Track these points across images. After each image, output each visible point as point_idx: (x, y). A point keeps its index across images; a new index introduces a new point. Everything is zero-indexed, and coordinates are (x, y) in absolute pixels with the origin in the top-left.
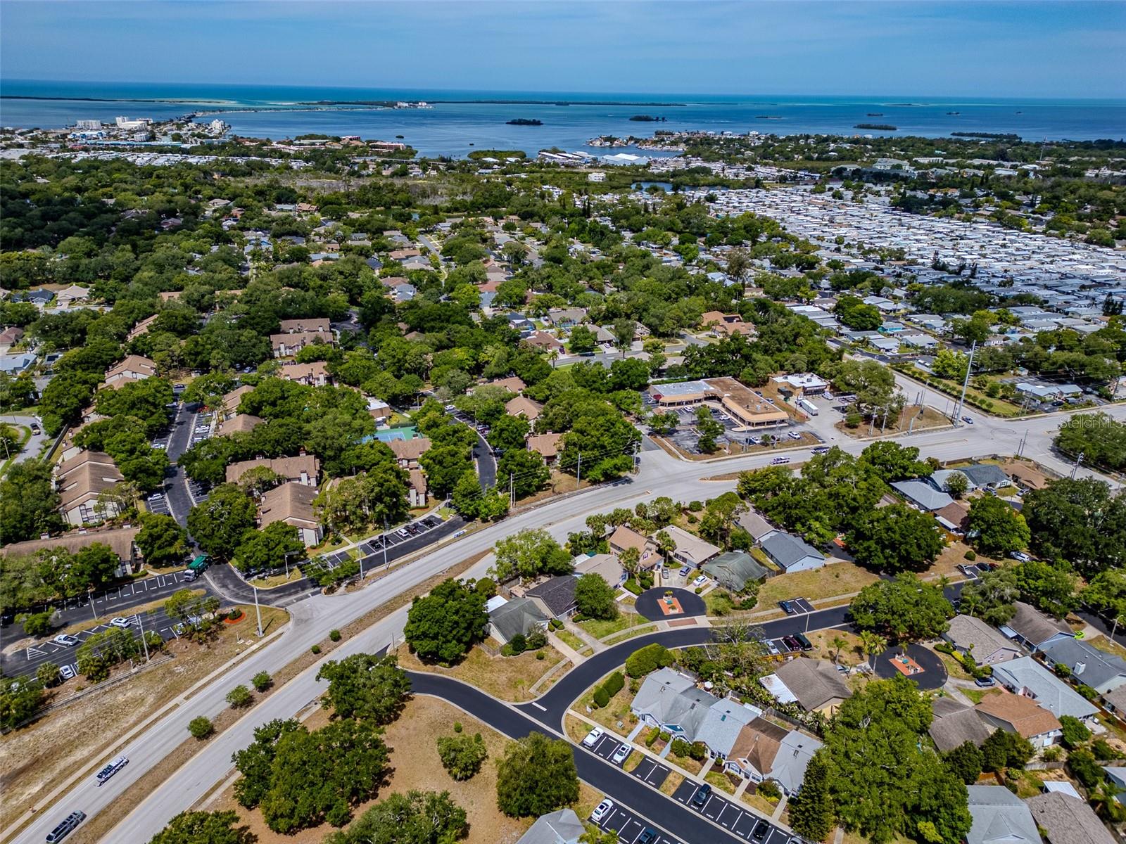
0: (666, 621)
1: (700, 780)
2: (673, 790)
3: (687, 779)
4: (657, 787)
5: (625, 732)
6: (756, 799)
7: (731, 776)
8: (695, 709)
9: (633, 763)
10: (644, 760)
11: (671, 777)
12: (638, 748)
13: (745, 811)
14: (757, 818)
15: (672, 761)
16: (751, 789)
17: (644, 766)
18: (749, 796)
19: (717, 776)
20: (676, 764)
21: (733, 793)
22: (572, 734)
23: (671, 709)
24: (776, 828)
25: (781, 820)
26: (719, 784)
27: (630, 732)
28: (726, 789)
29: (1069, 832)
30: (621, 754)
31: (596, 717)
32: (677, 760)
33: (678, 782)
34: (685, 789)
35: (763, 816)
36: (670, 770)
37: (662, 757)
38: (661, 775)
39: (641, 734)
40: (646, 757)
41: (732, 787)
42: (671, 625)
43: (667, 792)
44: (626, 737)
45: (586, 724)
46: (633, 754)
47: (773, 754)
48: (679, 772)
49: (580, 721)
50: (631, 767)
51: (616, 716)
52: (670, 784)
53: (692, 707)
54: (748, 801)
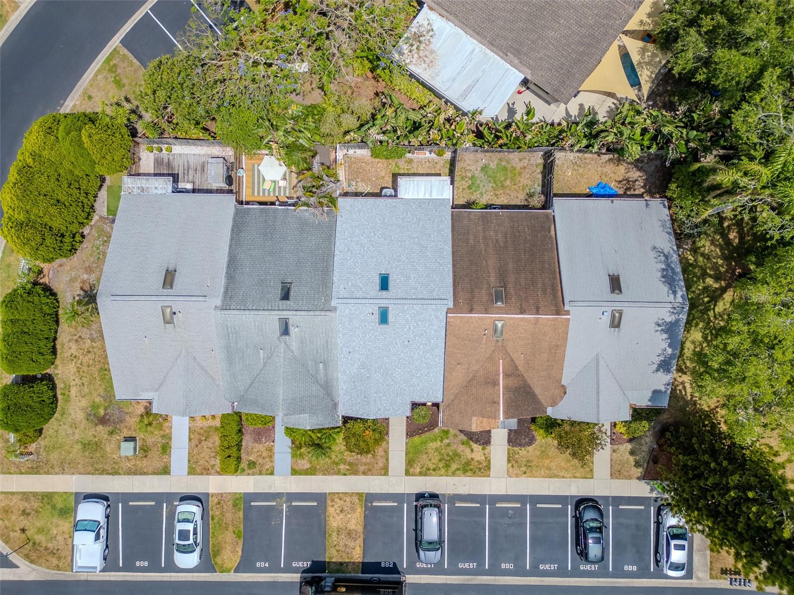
1: (399, 483)
3: (369, 498)
5: (155, 461)
8: (293, 330)
9: (229, 536)
10: (248, 509)
11: (335, 519)
12: (213, 484)
13: (535, 499)
14: (561, 499)
15: (312, 472)
17: (258, 527)
18: (523, 453)
19: (433, 444)
20: (326, 472)
21: (484, 469)
23: (230, 361)
24: (618, 500)
25: (617, 473)
26: (447, 466)
27: (166, 448)
28: (466, 470)
31: (54, 456)
32: (323, 461)
33: (355, 521)
35: (577, 488)
36: (321, 498)
37: (282, 476)
39: (197, 438)
40: (249, 498)
41: (477, 453)
43: (346, 565)
44: (165, 471)
45: (47, 497)
46: (215, 512)
48: (342, 490)
49: (25, 496)
50: (231, 555)
51: (103, 421)
52: (343, 540)
53: (286, 331)
54: (528, 468)
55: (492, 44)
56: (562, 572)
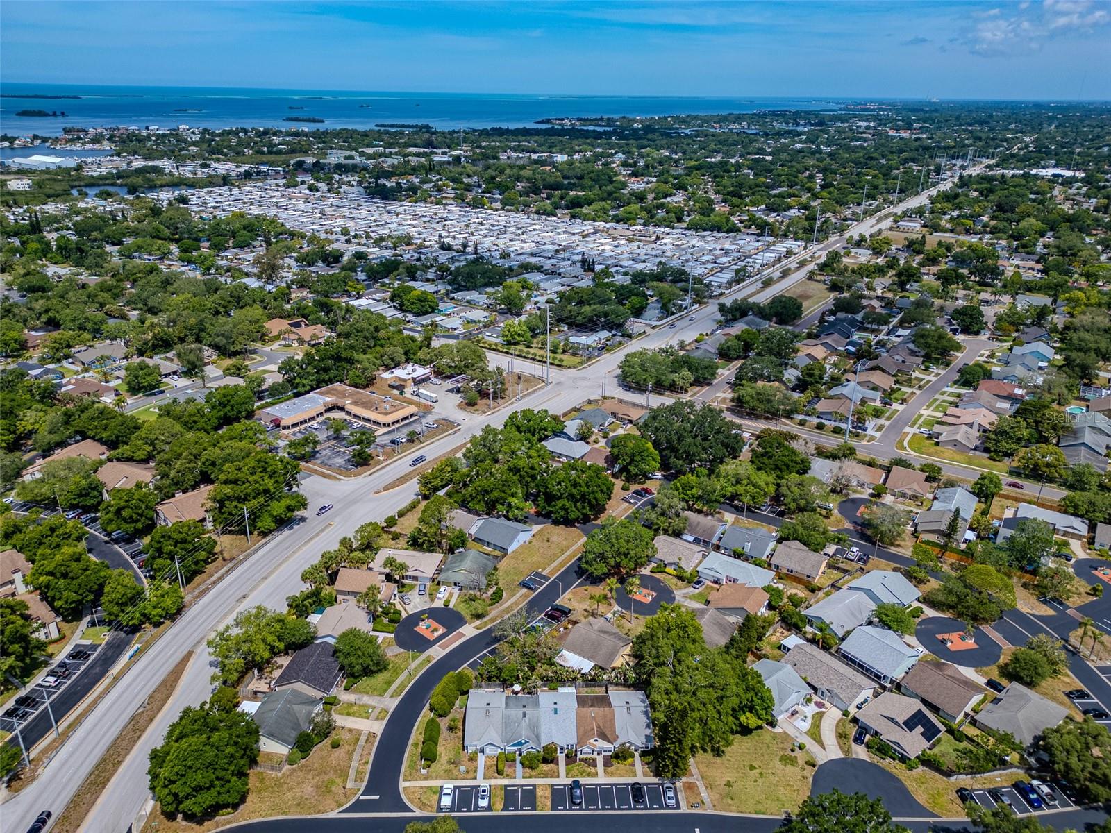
0: (436, 647)
1: (564, 780)
2: (549, 803)
3: (553, 786)
4: (534, 809)
5: (471, 774)
6: (617, 769)
7: (585, 761)
8: (527, 716)
9: (498, 799)
10: (506, 790)
11: (539, 792)
12: (493, 782)
13: (615, 785)
14: (627, 785)
15: (530, 777)
16: (607, 763)
17: (510, 796)
18: (610, 769)
19: (576, 768)
20: (536, 777)
21: (596, 775)
22: (422, 806)
23: (506, 727)
24: (647, 784)
25: (645, 775)
26: (582, 773)
27: (475, 771)
28: (589, 775)
29: (819, 671)
30: (483, 798)
31: (434, 775)
32: (534, 773)
33: (548, 793)
34: (557, 795)
35: (631, 780)
36: (534, 786)
37: (519, 778)
38: (530, 796)
39: (487, 767)
40: (506, 786)
41: (593, 770)
42: (443, 647)
43: (544, 808)
44: (475, 778)
45: (432, 788)
46: (493, 791)
47: (612, 720)
48: (542, 783)
49: (422, 787)
50: (499, 805)
51: (453, 763)
52: (543, 799)
53: (524, 716)
54: (612, 774)
55: (584, 657)
56: (629, 809)
